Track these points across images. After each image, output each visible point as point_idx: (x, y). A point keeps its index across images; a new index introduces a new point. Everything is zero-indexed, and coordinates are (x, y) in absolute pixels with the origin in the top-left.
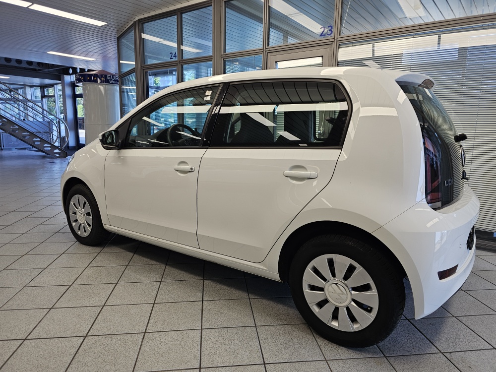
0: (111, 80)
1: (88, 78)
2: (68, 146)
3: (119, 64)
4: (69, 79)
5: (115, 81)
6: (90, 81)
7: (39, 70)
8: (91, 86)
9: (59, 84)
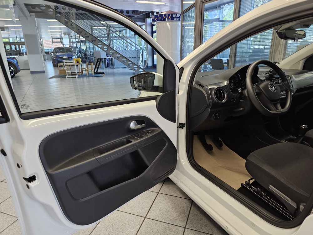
0: (175, 17)
1: (160, 18)
2: (147, 66)
3: (182, 4)
4: (149, 20)
5: (178, 18)
6: (161, 20)
7: (133, 16)
8: (161, 23)
9: (144, 25)
